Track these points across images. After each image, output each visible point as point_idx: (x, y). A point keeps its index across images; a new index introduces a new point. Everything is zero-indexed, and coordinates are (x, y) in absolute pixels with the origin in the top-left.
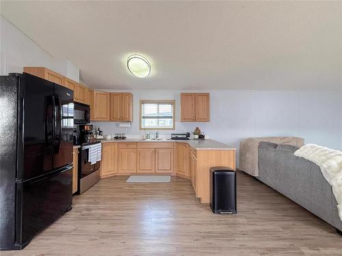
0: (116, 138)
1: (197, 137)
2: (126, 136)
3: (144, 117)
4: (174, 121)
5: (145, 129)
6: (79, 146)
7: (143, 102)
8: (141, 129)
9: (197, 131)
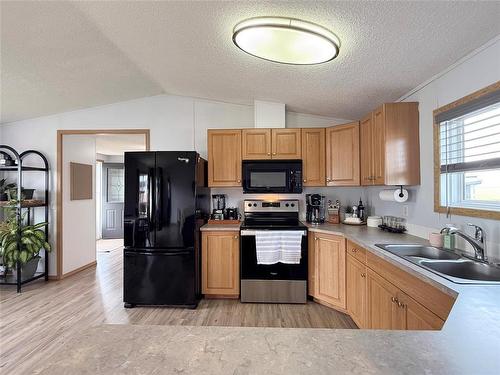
8: (437, 209)
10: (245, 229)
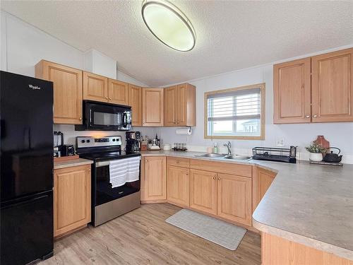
0: (176, 149)
1: (318, 157)
2: (187, 147)
3: (210, 119)
4: (263, 123)
5: (212, 138)
6: (92, 162)
7: (210, 95)
8: (206, 137)
9: (320, 145)
10: (98, 161)
